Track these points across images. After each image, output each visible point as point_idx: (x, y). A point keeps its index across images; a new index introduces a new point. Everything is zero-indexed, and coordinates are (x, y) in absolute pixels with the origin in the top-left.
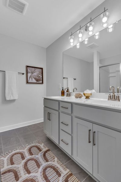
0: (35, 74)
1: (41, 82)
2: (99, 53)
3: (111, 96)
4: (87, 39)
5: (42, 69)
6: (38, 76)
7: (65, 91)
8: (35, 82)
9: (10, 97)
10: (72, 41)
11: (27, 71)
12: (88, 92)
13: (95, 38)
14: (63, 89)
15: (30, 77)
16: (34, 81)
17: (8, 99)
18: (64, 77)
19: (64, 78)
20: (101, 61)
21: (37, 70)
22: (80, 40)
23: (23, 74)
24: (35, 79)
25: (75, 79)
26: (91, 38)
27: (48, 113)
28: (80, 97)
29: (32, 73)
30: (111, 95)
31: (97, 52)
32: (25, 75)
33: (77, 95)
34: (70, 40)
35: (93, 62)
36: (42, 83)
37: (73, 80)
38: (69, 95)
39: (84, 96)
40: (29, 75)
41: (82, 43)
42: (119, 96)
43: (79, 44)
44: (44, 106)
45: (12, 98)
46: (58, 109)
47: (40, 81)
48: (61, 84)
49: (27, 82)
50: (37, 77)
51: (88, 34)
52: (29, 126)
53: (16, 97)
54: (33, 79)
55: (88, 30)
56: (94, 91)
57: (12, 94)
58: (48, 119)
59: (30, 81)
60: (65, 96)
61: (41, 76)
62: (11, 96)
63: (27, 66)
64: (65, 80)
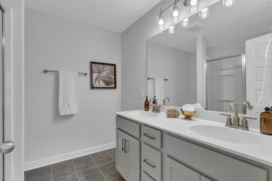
0: (104, 74)
1: (113, 86)
2: (204, 38)
3: (231, 119)
4: (187, 20)
5: (115, 65)
6: (108, 77)
7: (151, 103)
8: (104, 86)
9: (66, 110)
10: (161, 22)
11: (92, 69)
12: (189, 108)
13: (201, 17)
14: (147, 100)
15: (96, 80)
16: (102, 84)
17: (62, 113)
18: (148, 77)
19: (149, 79)
20: (208, 51)
21: (107, 68)
22: (175, 22)
23: (86, 74)
24: (104, 81)
25: (166, 80)
26: (195, 18)
27: (123, 140)
28: (176, 117)
29: (99, 73)
30: (232, 117)
31: (203, 37)
32: (88, 76)
33: (169, 113)
34: (158, 21)
35: (196, 52)
36: (115, 87)
37: (162, 81)
38: (157, 110)
39: (182, 114)
40: (95, 75)
41: (178, 26)
42: (247, 121)
43: (173, 27)
44: (116, 127)
45: (68, 113)
46: (138, 136)
47: (111, 84)
48: (143, 91)
49: (92, 87)
50: (106, 79)
51: (190, 11)
52: (94, 155)
53: (74, 111)
54: (101, 81)
55: (190, 5)
56: (198, 105)
57: (69, 107)
58: (123, 150)
59: (96, 85)
60: (150, 111)
61: (113, 77)
62: (68, 109)
63: (92, 63)
64: (150, 82)
